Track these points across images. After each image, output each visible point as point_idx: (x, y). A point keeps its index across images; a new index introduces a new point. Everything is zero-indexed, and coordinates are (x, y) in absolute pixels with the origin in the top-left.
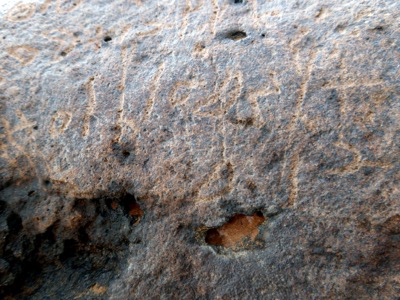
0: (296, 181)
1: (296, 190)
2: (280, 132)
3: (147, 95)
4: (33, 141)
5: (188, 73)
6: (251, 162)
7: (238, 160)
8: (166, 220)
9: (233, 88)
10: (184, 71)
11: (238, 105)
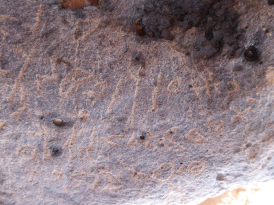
0: (37, 19)
1: (38, 14)
2: (41, 50)
3: (120, 93)
4: (193, 78)
5: (93, 102)
6: (62, 36)
7: (70, 39)
8: (120, 16)
9: (66, 85)
10: (95, 104)
11: (64, 74)
